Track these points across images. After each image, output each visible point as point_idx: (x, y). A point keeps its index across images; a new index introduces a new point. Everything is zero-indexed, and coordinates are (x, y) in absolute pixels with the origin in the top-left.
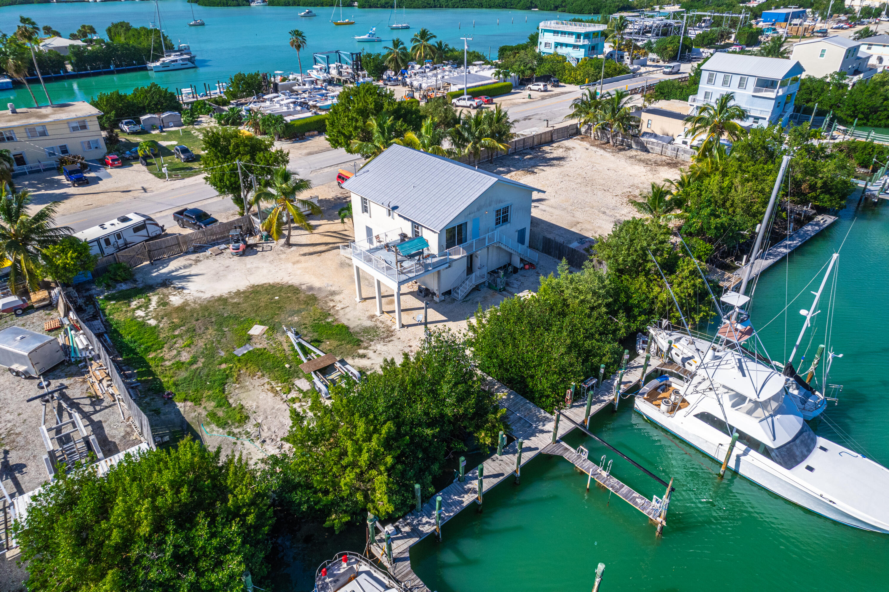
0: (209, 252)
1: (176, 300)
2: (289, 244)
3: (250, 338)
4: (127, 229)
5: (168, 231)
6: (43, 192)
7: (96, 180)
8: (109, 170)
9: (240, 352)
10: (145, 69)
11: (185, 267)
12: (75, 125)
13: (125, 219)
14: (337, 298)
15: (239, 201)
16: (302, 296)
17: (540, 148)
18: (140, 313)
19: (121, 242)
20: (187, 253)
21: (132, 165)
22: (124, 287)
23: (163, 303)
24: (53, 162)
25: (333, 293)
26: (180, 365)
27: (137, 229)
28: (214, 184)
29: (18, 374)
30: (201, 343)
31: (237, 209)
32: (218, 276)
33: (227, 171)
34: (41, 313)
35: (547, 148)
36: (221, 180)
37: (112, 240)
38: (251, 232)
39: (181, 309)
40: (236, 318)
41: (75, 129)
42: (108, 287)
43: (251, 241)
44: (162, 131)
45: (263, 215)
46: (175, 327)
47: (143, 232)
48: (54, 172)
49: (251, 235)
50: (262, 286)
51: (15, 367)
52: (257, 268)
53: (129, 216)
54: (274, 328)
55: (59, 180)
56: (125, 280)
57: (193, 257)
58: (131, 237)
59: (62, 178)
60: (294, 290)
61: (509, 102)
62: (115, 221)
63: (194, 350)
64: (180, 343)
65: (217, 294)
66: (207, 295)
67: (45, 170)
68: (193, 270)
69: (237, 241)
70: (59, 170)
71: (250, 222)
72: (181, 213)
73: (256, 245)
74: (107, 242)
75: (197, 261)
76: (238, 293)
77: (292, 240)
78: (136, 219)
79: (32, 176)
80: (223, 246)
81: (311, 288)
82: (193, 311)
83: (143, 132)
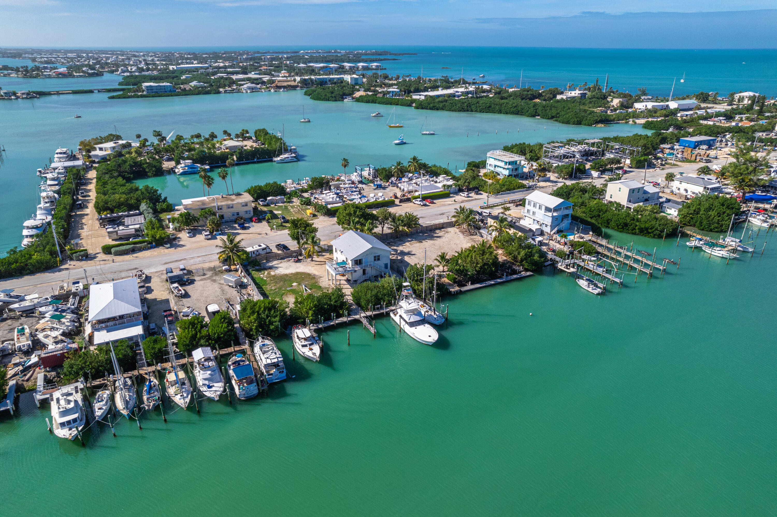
0: (285, 260)
1: (272, 273)
2: (312, 260)
3: (292, 286)
4: (260, 249)
5: (273, 251)
6: (230, 231)
7: (248, 228)
8: (253, 224)
9: (288, 289)
10: (271, 161)
11: (277, 264)
12: (243, 204)
13: (260, 246)
14: (321, 279)
15: (299, 243)
16: (311, 277)
17: (435, 231)
18: (262, 276)
19: (258, 253)
20: (278, 259)
21: (262, 222)
22: (257, 268)
23: (269, 274)
24: (234, 218)
25: (321, 277)
26: (271, 290)
27: (263, 249)
28: (291, 237)
29: (230, 286)
30: (278, 285)
31: (298, 246)
32: (287, 268)
33: (296, 232)
34: (234, 272)
35: (437, 231)
36: (293, 236)
37: (255, 252)
38: (301, 255)
39: (274, 276)
40: (290, 280)
41: (243, 206)
42: (253, 267)
43: (300, 258)
44: (276, 205)
45: (305, 249)
46: (271, 281)
47: (265, 251)
48: (234, 222)
49: (301, 256)
50: (300, 273)
51: (230, 284)
52: (300, 267)
53: (262, 245)
54: (300, 284)
55: (235, 227)
56: (258, 266)
57: (280, 261)
58: (262, 252)
59: (236, 225)
60: (309, 275)
61: (443, 203)
62: (257, 246)
63: (276, 287)
64: (272, 285)
65: (285, 273)
66: (282, 273)
67: (230, 221)
68: (279, 266)
69: (295, 257)
70: (235, 222)
71: (301, 251)
72: (278, 245)
73: (301, 259)
74: (254, 253)
75: (281, 262)
76: (292, 274)
77: (314, 259)
78: (264, 246)
79: (225, 224)
80: (290, 259)
81: (315, 275)
82: (277, 277)
83: (268, 205)
